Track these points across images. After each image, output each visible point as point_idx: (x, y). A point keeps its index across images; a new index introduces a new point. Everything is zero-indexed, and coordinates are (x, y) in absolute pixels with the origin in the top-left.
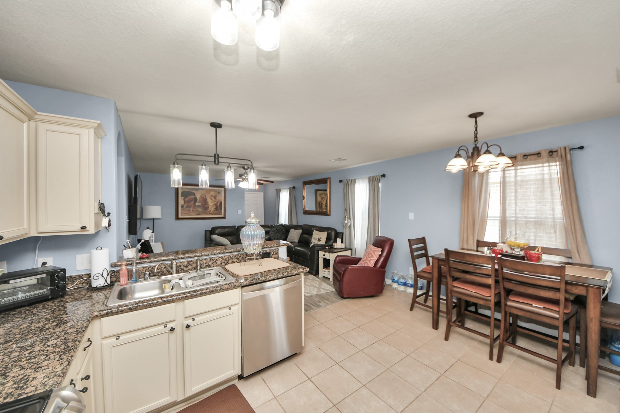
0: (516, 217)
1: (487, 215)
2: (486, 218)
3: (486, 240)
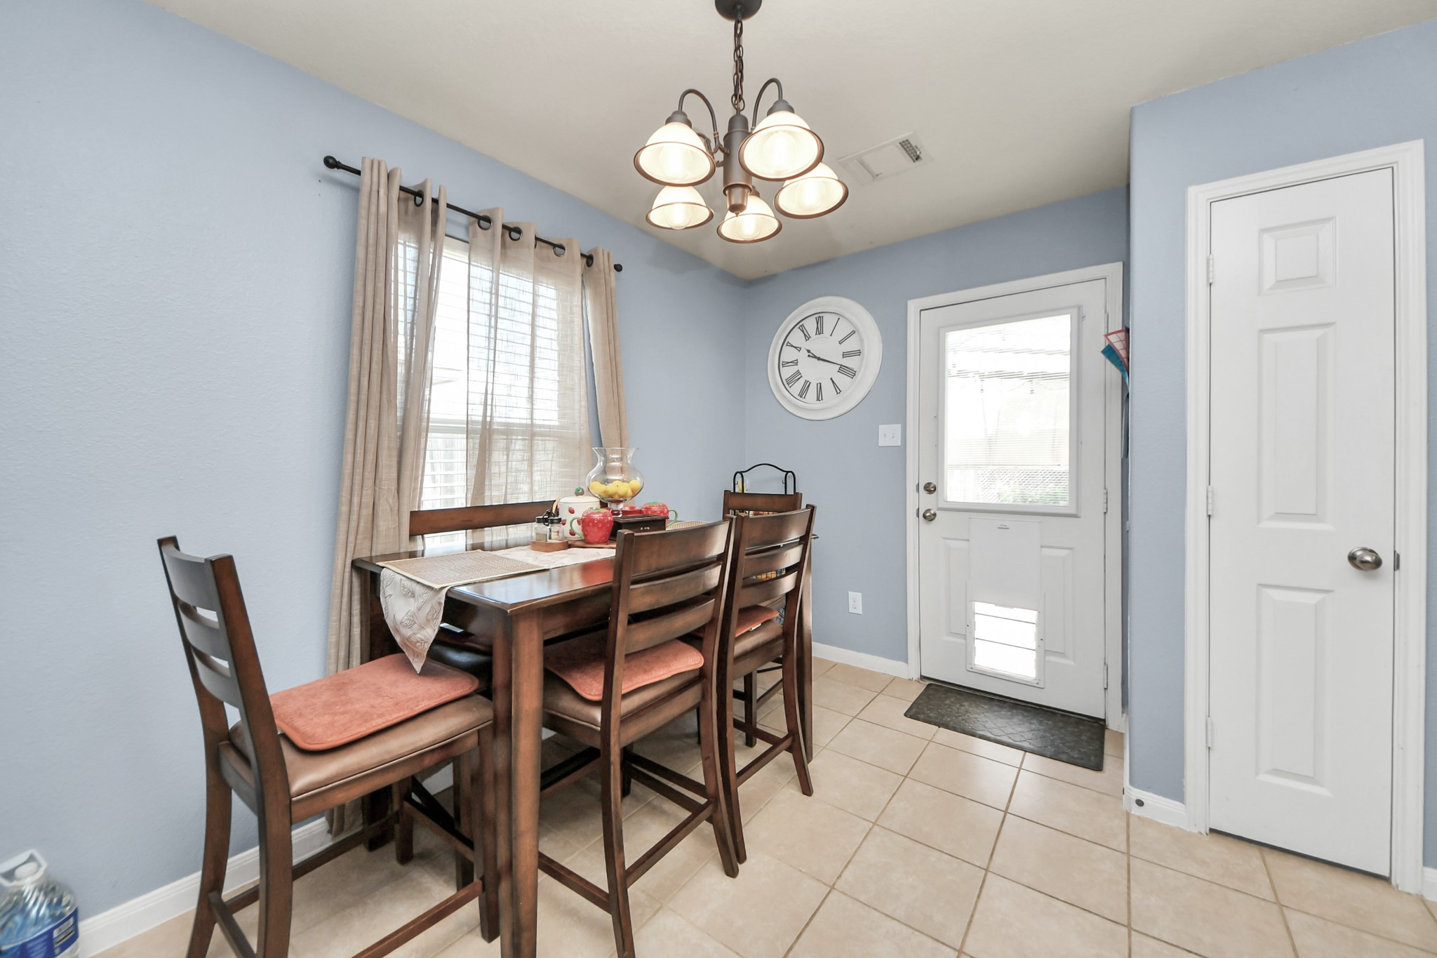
0: (508, 424)
2: (424, 423)
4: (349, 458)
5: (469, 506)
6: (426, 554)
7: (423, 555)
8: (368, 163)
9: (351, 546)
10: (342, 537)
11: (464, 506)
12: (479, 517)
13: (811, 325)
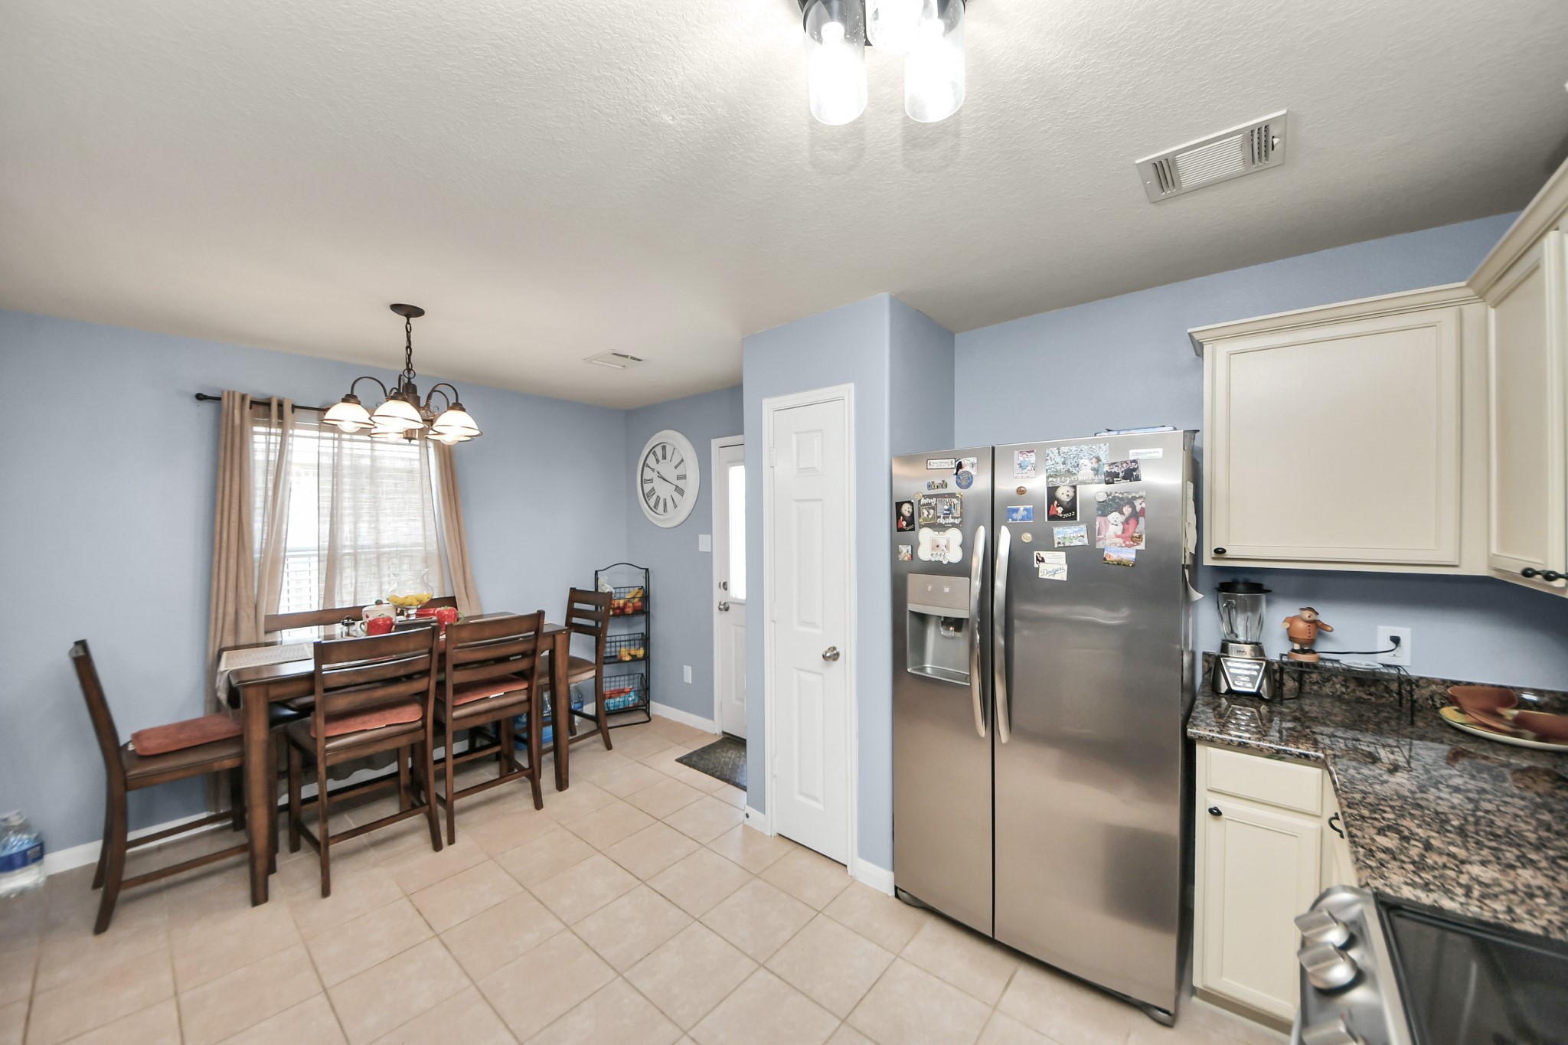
0: (355, 547)
1: (283, 545)
2: (282, 554)
3: (283, 610)
4: (215, 584)
5: (321, 609)
6: (283, 644)
7: (281, 644)
8: (226, 394)
9: (218, 640)
10: (212, 634)
11: (317, 609)
12: (330, 616)
13: (659, 451)
